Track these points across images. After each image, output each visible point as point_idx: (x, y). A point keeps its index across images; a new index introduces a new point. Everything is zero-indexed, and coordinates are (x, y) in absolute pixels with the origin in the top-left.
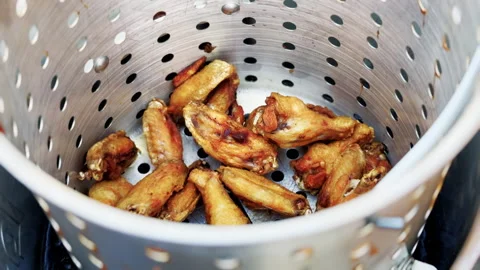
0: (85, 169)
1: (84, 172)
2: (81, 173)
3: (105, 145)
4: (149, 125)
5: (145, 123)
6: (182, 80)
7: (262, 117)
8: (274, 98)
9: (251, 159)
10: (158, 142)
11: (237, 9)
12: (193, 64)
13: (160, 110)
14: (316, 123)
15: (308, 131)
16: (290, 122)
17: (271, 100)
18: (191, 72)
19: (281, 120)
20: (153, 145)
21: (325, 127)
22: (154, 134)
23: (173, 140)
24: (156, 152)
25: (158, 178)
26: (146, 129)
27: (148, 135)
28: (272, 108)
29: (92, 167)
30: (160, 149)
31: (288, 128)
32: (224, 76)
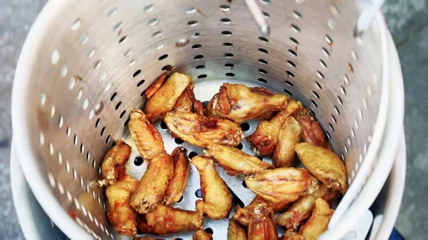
0: (101, 177)
1: (101, 180)
2: (100, 182)
3: (114, 158)
4: (136, 132)
5: (131, 132)
6: (152, 94)
7: (218, 103)
8: (225, 88)
9: (225, 138)
10: (145, 143)
11: (188, 41)
12: (158, 79)
13: (140, 119)
14: (259, 102)
15: (254, 108)
16: (240, 103)
17: (223, 89)
18: (158, 86)
19: (233, 103)
20: (141, 146)
21: (266, 104)
22: (140, 139)
23: (155, 139)
24: (145, 150)
25: (155, 174)
26: (134, 135)
27: (136, 139)
28: (225, 95)
29: (109, 177)
30: (146, 148)
31: (239, 107)
32: (185, 85)
